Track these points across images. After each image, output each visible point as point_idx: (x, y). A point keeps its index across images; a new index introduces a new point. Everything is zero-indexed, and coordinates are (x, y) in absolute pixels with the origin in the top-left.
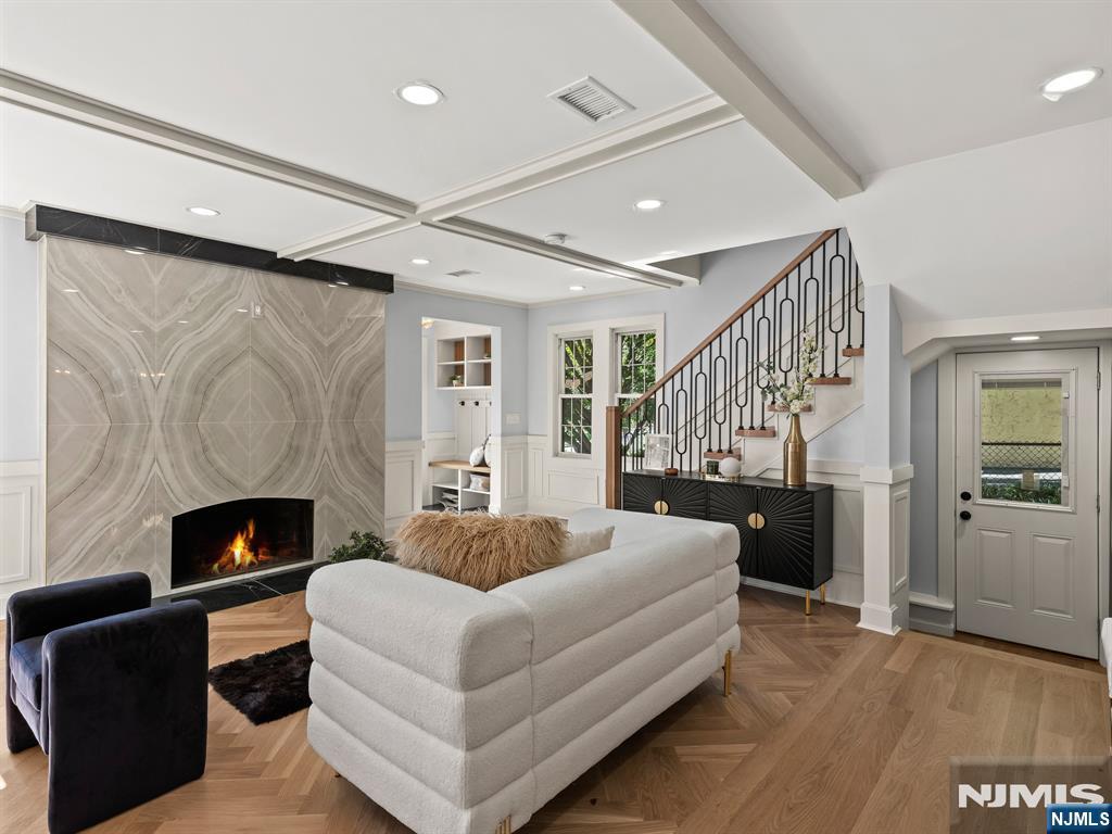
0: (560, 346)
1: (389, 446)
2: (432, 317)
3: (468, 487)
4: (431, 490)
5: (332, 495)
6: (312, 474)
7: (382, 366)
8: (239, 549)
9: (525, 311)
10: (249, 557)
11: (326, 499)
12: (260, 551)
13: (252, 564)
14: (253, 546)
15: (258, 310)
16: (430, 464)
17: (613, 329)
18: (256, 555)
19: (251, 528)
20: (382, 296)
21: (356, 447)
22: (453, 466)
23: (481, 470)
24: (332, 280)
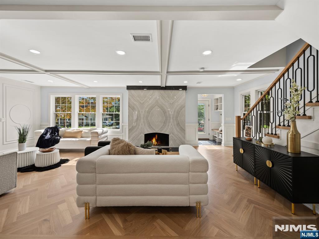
0: (243, 98)
1: (186, 124)
2: (206, 94)
3: (219, 136)
4: (212, 136)
5: (173, 134)
6: (169, 129)
7: (184, 107)
8: (154, 140)
9: (233, 89)
10: (156, 143)
11: (171, 134)
12: (158, 142)
13: (156, 144)
14: (157, 141)
15: (158, 97)
16: (212, 130)
17: (257, 90)
18: (158, 143)
19: (156, 136)
20: (184, 91)
21: (178, 124)
22: (216, 131)
23: (221, 132)
24: (173, 89)
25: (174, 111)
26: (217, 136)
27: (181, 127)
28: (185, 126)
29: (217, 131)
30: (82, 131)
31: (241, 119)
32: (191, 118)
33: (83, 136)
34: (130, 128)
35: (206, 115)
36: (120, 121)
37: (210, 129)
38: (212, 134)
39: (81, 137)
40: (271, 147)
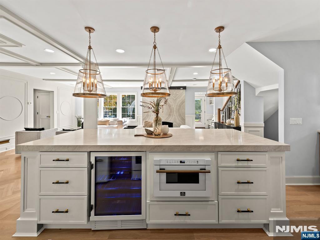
3: (212, 125)
5: (176, 123)
6: (173, 119)
7: (184, 102)
20: (185, 90)
21: (180, 115)
22: (209, 121)
23: (213, 122)
24: (176, 89)
25: (177, 106)
26: (210, 125)
27: (182, 117)
28: (185, 116)
29: (211, 121)
30: (109, 120)
31: (221, 111)
32: (189, 110)
33: (110, 124)
34: (143, 118)
35: (203, 108)
36: (135, 113)
37: (206, 120)
38: (207, 124)
39: (109, 125)
40: (230, 125)
